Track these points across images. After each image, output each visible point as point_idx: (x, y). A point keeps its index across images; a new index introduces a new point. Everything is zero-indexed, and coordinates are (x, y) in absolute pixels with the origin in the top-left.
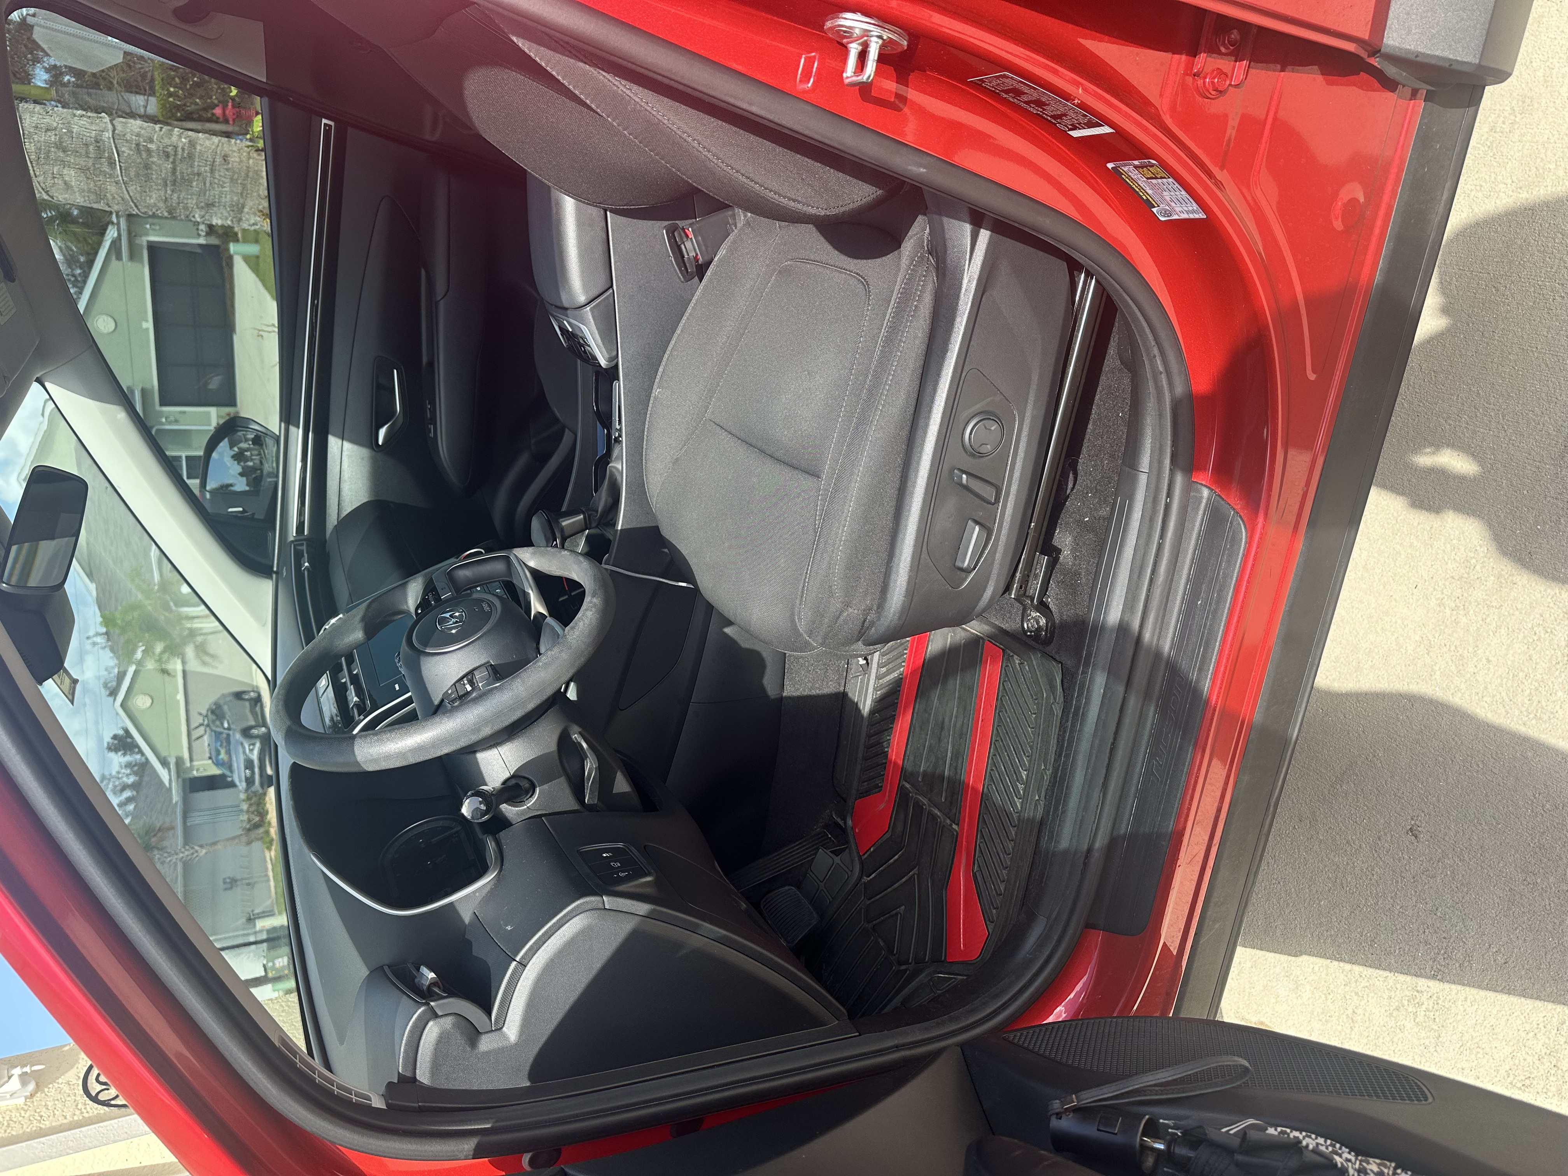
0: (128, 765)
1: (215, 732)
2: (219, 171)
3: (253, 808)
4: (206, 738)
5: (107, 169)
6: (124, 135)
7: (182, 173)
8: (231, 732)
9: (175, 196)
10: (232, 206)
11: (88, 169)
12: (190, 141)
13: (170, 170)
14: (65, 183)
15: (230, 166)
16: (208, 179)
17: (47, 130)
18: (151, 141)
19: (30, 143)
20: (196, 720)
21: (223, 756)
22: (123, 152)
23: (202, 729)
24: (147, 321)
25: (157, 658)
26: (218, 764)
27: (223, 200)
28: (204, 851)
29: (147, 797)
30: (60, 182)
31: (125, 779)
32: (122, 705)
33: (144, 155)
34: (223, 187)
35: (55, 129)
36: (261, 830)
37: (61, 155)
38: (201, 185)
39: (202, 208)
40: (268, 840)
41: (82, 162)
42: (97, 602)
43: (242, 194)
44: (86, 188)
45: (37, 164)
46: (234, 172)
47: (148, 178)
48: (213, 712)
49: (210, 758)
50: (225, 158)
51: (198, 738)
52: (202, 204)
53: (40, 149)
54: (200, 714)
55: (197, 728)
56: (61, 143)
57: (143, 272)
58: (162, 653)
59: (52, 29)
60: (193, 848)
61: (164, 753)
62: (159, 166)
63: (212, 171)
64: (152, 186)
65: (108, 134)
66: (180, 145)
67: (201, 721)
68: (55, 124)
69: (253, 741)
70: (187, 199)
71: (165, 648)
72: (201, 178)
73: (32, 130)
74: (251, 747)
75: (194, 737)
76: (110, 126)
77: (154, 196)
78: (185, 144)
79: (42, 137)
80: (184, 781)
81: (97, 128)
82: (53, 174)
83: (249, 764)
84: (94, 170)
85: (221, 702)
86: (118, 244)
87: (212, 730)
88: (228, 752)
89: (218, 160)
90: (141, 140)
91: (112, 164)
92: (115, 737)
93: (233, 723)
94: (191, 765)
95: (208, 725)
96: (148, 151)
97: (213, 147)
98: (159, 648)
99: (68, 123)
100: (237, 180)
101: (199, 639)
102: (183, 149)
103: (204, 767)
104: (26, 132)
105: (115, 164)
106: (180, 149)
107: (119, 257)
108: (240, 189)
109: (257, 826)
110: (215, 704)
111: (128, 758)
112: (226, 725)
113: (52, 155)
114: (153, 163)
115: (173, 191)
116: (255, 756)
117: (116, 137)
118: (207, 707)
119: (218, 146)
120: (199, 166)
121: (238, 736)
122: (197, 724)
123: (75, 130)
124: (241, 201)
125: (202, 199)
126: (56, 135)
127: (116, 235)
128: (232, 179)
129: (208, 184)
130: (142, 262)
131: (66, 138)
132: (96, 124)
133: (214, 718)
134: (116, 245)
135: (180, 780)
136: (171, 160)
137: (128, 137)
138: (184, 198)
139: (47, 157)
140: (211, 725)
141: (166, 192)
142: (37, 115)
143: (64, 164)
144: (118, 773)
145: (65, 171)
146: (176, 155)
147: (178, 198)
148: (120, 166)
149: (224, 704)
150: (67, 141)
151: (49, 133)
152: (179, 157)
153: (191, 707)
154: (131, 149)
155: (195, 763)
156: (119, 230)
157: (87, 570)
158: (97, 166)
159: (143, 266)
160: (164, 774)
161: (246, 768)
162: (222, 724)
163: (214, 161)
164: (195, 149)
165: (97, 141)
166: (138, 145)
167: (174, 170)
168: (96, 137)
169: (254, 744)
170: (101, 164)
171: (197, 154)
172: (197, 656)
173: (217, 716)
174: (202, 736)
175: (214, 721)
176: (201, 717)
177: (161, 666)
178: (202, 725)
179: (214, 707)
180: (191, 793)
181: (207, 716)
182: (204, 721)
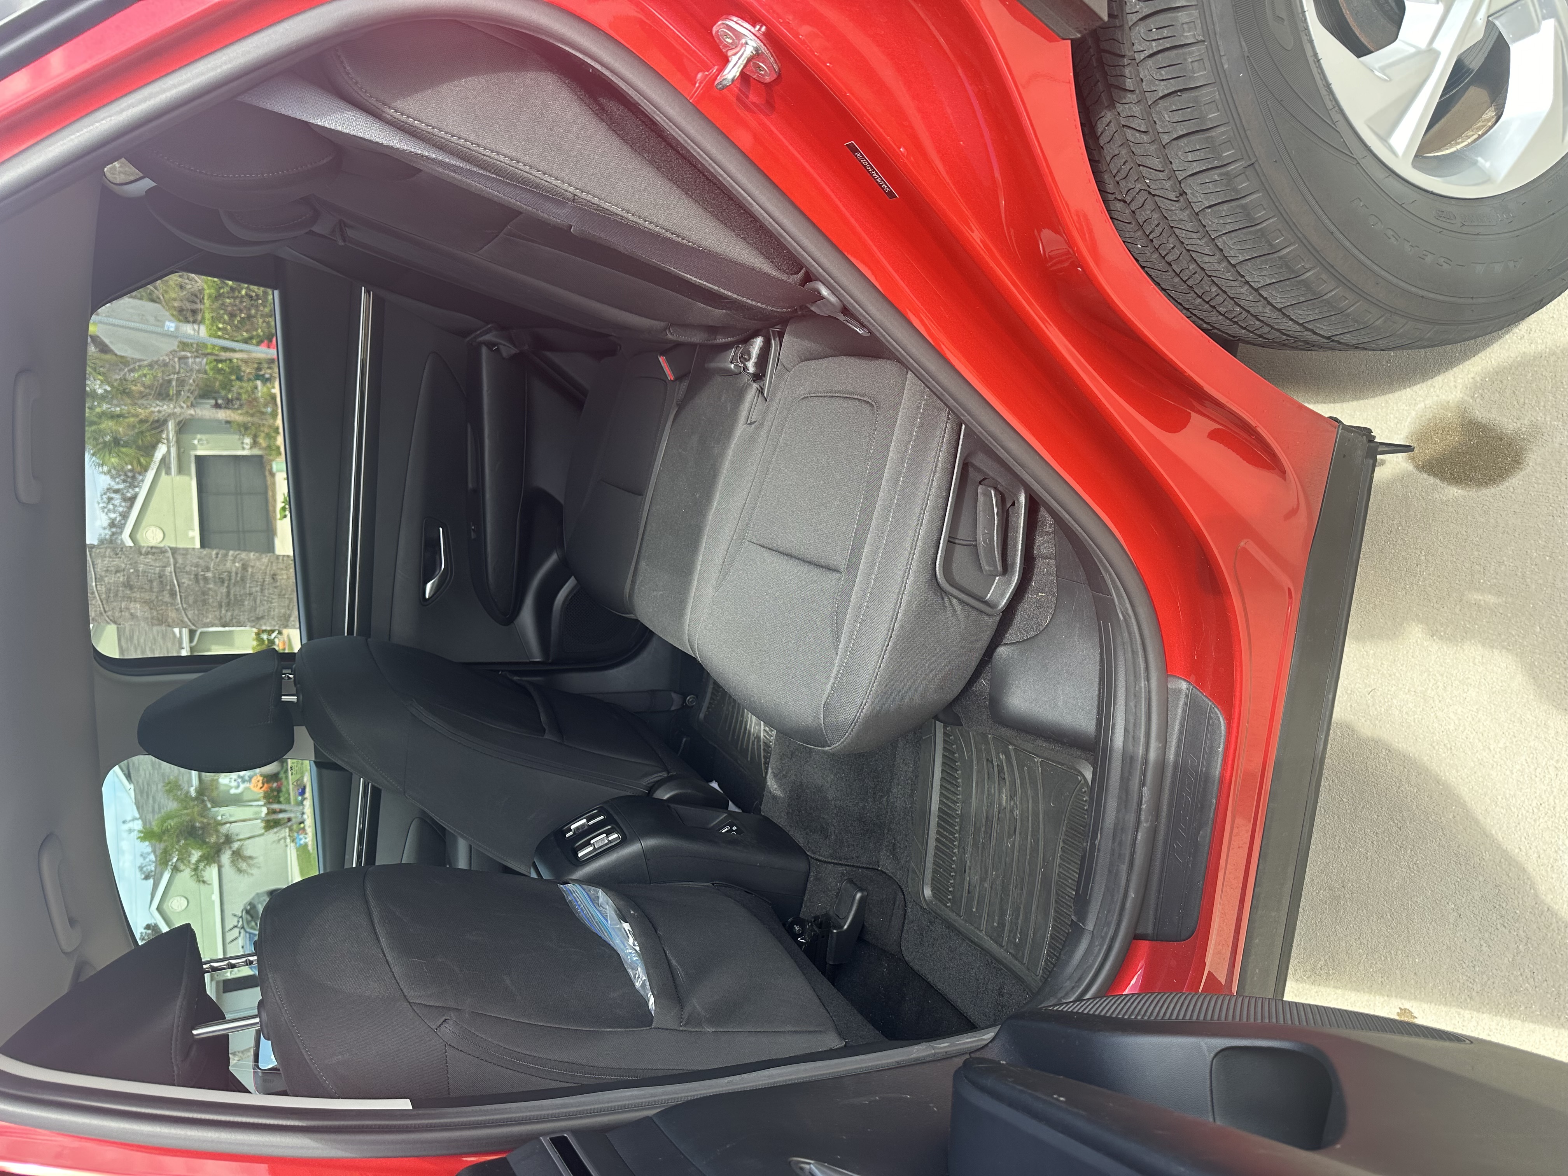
1: (250, 933)
2: (268, 589)
4: (240, 940)
5: (167, 598)
6: (184, 568)
7: (235, 595)
9: (229, 614)
10: (279, 617)
11: (152, 602)
12: (243, 565)
13: (225, 594)
14: (132, 614)
15: (278, 584)
16: (258, 598)
17: (117, 572)
18: (208, 569)
19: (101, 585)
20: (231, 922)
22: (184, 583)
23: (237, 930)
24: (193, 530)
25: (193, 867)
27: (272, 613)
30: (127, 614)
32: (158, 909)
33: (202, 583)
34: (271, 603)
35: (124, 570)
37: (128, 592)
38: (252, 603)
39: (253, 621)
41: (146, 596)
42: (135, 803)
43: (288, 606)
44: (149, 616)
45: (107, 602)
46: (282, 589)
47: (205, 602)
48: (248, 912)
50: (274, 577)
51: (232, 941)
52: (253, 618)
53: (110, 589)
54: (235, 915)
55: (231, 930)
56: (128, 582)
57: (190, 485)
58: (199, 861)
59: (114, 325)
62: (215, 591)
63: (262, 590)
64: (208, 609)
65: (170, 569)
66: (234, 570)
67: (236, 924)
68: (123, 566)
70: (240, 615)
71: (202, 855)
72: (252, 598)
73: (103, 574)
75: (228, 939)
76: (172, 560)
77: (210, 616)
78: (238, 569)
79: (110, 579)
80: (218, 983)
81: (161, 564)
82: (121, 608)
84: (157, 601)
85: (255, 902)
86: (167, 460)
87: (246, 932)
89: (268, 579)
90: (200, 570)
91: (173, 594)
95: (243, 927)
96: (206, 579)
97: (263, 568)
98: (196, 855)
99: (136, 563)
100: (284, 595)
101: (236, 846)
102: (237, 573)
104: (98, 576)
105: (176, 594)
106: (233, 575)
107: (168, 473)
108: (287, 602)
110: (250, 904)
113: (120, 594)
114: (210, 589)
115: (227, 611)
117: (178, 570)
118: (242, 907)
119: (267, 566)
120: (250, 587)
122: (232, 926)
123: (141, 569)
124: (288, 612)
125: (252, 614)
126: (124, 575)
127: (166, 449)
128: (279, 595)
129: (258, 602)
130: (189, 474)
131: (133, 577)
132: (160, 560)
133: (249, 918)
134: (164, 461)
135: (214, 983)
136: (226, 584)
137: (188, 569)
138: (237, 615)
139: (116, 595)
140: (246, 926)
141: (221, 612)
142: (107, 559)
143: (130, 599)
145: (132, 605)
146: (230, 579)
147: (232, 615)
148: (181, 596)
149: (258, 903)
150: (134, 581)
151: (118, 575)
152: (233, 581)
153: (226, 907)
154: (190, 580)
156: (169, 448)
157: (126, 772)
158: (160, 598)
159: (191, 479)
163: (264, 581)
164: (247, 571)
165: (160, 577)
166: (196, 575)
167: (228, 593)
168: (159, 573)
170: (163, 596)
171: (249, 577)
172: (233, 862)
173: (252, 917)
174: (236, 939)
175: (248, 923)
176: (236, 919)
177: (196, 875)
178: (236, 927)
179: (248, 907)
180: (225, 991)
181: (241, 917)
182: (238, 922)
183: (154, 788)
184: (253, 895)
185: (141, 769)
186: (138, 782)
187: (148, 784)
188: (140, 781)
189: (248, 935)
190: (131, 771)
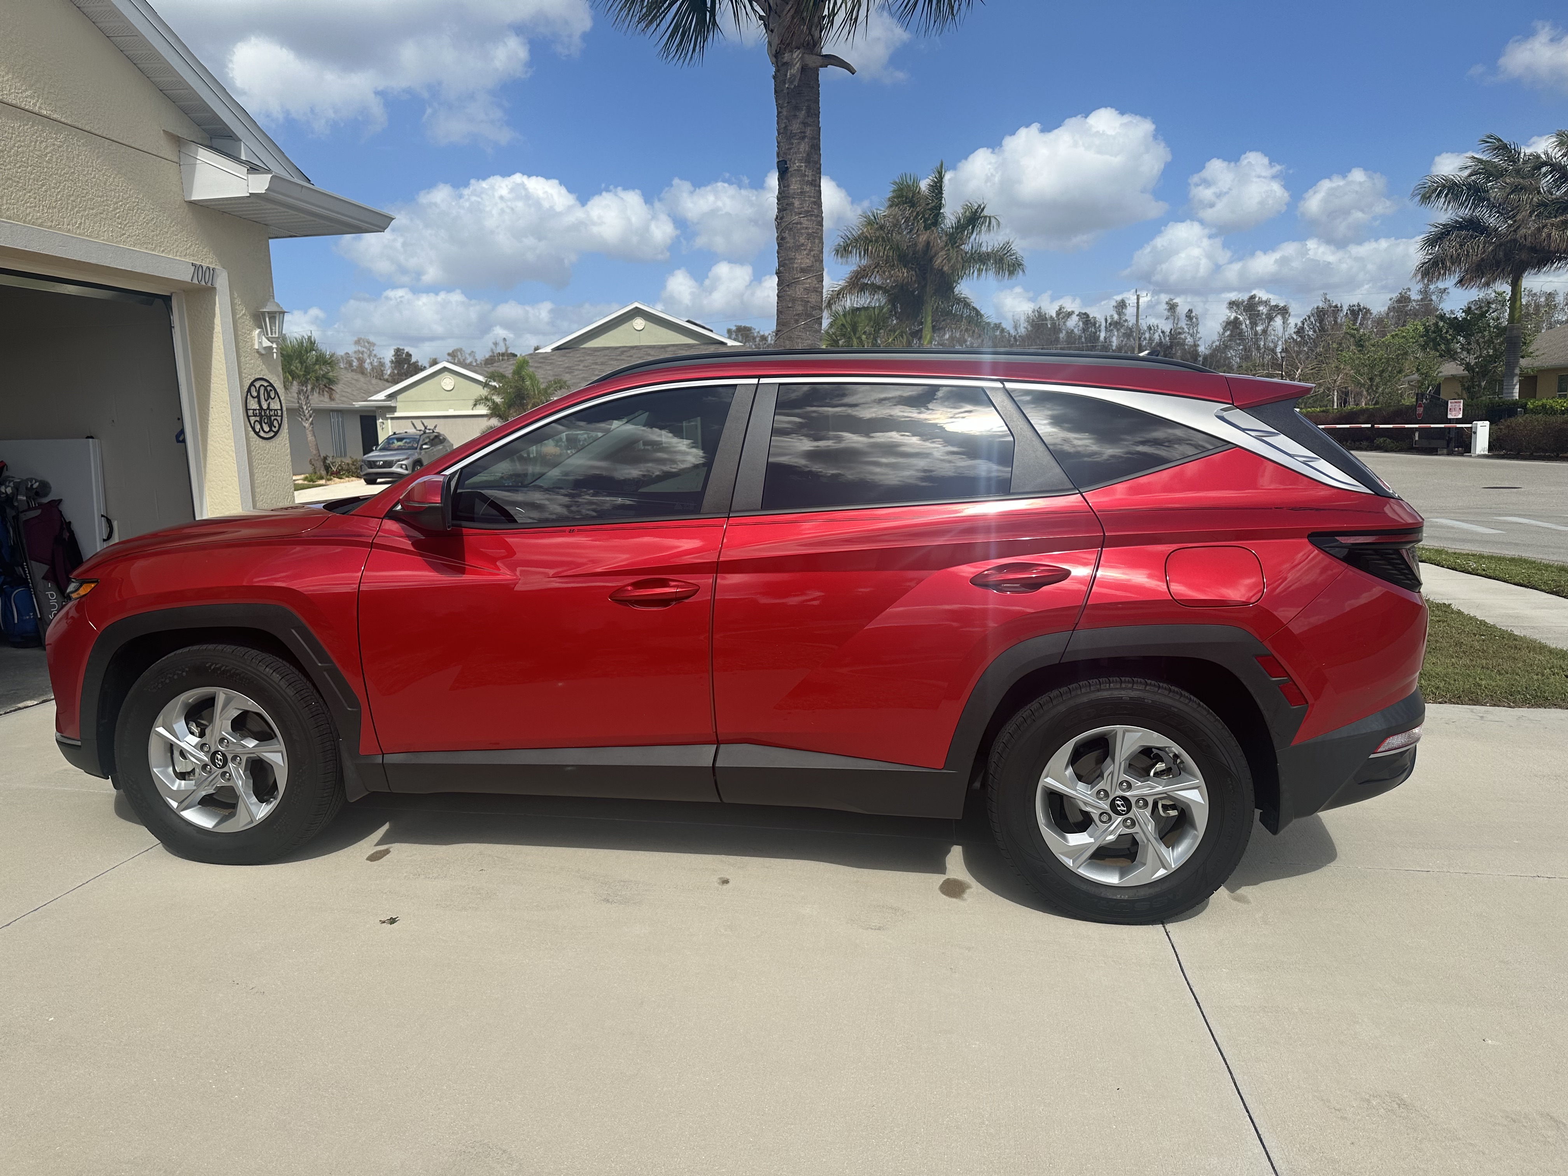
0: (382, 364)
3: (345, 467)
4: (414, 430)
8: (418, 450)
20: (430, 424)
21: (397, 444)
23: (423, 428)
25: (489, 397)
26: (389, 440)
28: (307, 425)
29: (356, 380)
31: (368, 361)
32: (445, 367)
36: (324, 473)
40: (314, 478)
48: (437, 437)
49: (395, 434)
51: (413, 424)
54: (435, 427)
55: (423, 424)
58: (494, 402)
60: (310, 417)
61: (400, 397)
67: (429, 427)
69: (410, 468)
71: (497, 404)
74: (404, 466)
75: (414, 421)
80: (374, 411)
83: (389, 464)
85: (445, 444)
87: (420, 436)
88: (399, 448)
92: (409, 355)
93: (426, 452)
94: (387, 419)
95: (425, 433)
98: (498, 399)
103: (385, 430)
109: (327, 468)
110: (444, 439)
111: (388, 365)
112: (424, 447)
116: (395, 469)
118: (442, 433)
121: (416, 457)
122: (426, 424)
133: (431, 438)
135: (375, 409)
140: (426, 435)
144: (375, 356)
149: (444, 446)
153: (442, 420)
155: (389, 421)
160: (381, 396)
161: (385, 462)
162: (426, 444)
169: (407, 469)
172: (488, 428)
173: (433, 440)
174: (415, 428)
175: (429, 437)
176: (432, 428)
177: (482, 399)
178: (426, 428)
179: (441, 438)
180: (362, 417)
181: (433, 432)
182: (429, 429)
183: (548, 368)
184: (452, 442)
185: (564, 358)
186: (553, 355)
187: (551, 363)
188: (554, 357)
189: (418, 437)
190: (563, 351)
